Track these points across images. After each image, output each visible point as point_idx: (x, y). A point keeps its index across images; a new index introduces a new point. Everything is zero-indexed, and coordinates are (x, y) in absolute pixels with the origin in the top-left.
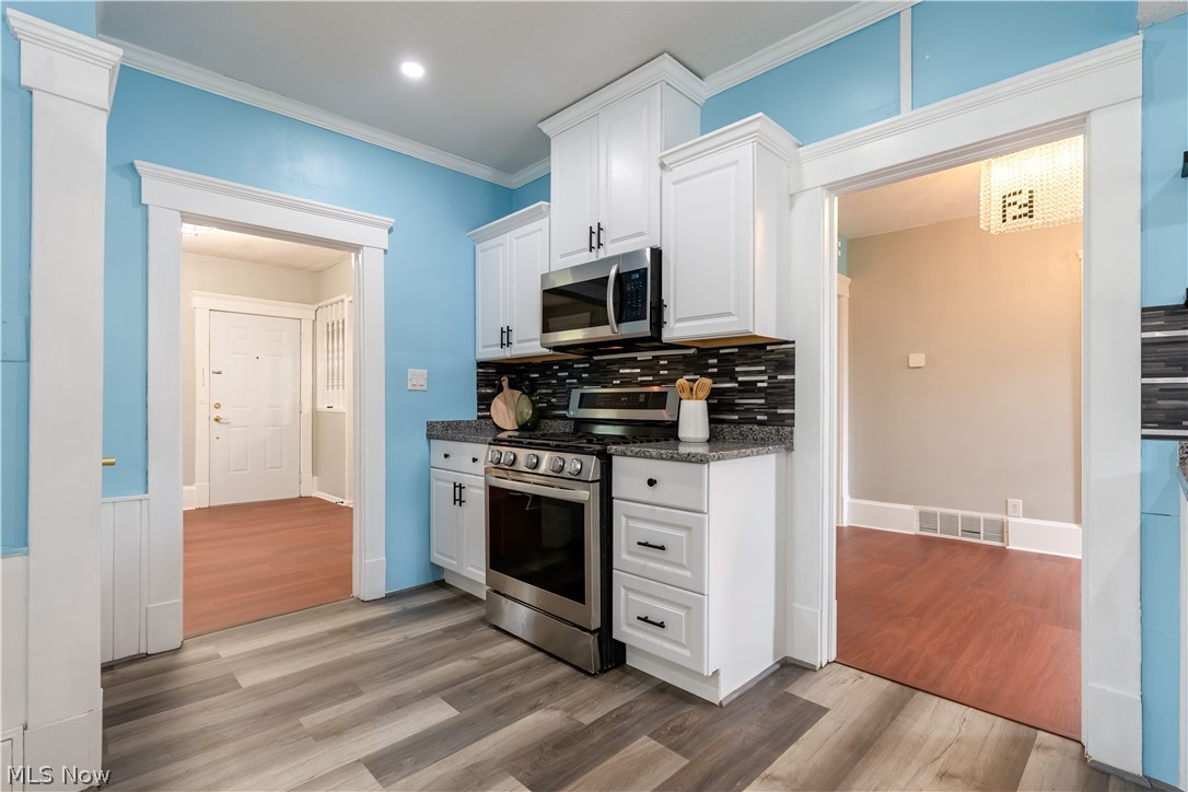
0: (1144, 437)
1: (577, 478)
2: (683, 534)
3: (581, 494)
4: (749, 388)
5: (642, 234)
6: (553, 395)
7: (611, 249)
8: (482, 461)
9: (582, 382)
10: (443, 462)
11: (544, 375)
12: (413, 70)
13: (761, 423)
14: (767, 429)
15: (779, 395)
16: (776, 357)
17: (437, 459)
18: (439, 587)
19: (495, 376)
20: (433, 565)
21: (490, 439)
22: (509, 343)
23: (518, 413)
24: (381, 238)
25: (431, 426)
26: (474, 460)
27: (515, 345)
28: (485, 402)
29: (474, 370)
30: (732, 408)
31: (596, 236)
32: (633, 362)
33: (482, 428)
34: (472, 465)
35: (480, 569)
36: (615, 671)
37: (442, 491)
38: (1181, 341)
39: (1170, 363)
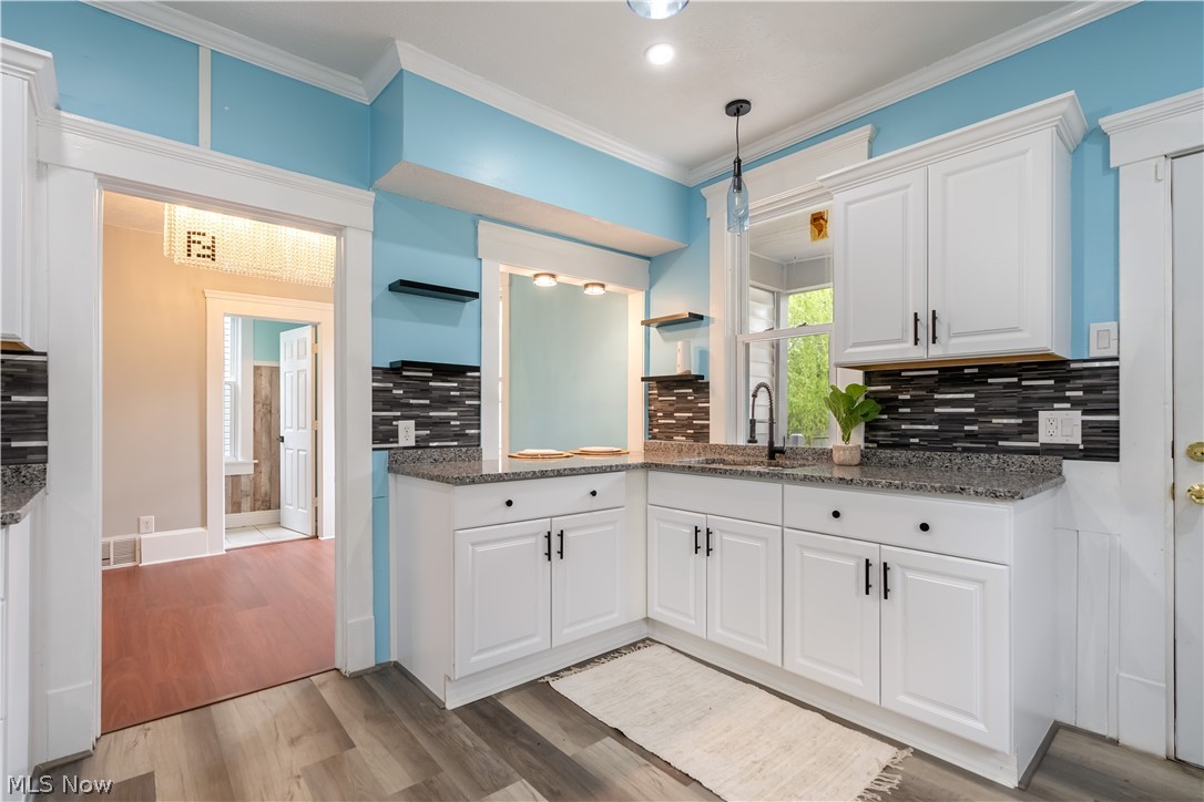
15: (12, 422)
16: (30, 369)
38: (389, 390)
39: (385, 403)
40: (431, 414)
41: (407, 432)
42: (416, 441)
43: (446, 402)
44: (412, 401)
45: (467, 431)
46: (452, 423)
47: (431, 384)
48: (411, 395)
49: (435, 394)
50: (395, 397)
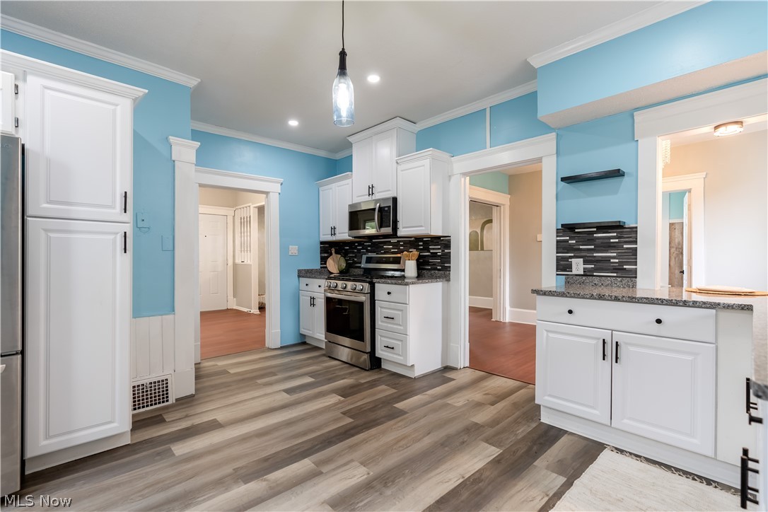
0: (557, 275)
1: (361, 292)
2: (400, 313)
3: (362, 298)
4: (434, 255)
5: (389, 190)
6: (355, 257)
7: (377, 196)
8: (323, 287)
9: (368, 251)
10: (306, 288)
11: (351, 248)
12: (293, 123)
13: (439, 270)
14: (441, 272)
15: (445, 258)
16: (444, 242)
17: (303, 286)
18: (303, 344)
19: (328, 248)
20: (301, 334)
21: (326, 277)
22: (335, 234)
23: (339, 266)
24: (277, 188)
25: (300, 271)
26: (320, 286)
27: (337, 235)
28: (324, 260)
29: (319, 246)
30: (428, 263)
31: (371, 190)
32: (389, 243)
33: (323, 272)
34: (319, 289)
35: (322, 334)
36: (377, 370)
37: (305, 301)
38: (567, 241)
39: (564, 248)
40: (595, 255)
41: (578, 266)
42: (584, 272)
43: (607, 246)
44: (581, 247)
45: (625, 267)
46: (612, 260)
47: (595, 235)
48: (581, 243)
49: (598, 242)
50: (570, 245)
